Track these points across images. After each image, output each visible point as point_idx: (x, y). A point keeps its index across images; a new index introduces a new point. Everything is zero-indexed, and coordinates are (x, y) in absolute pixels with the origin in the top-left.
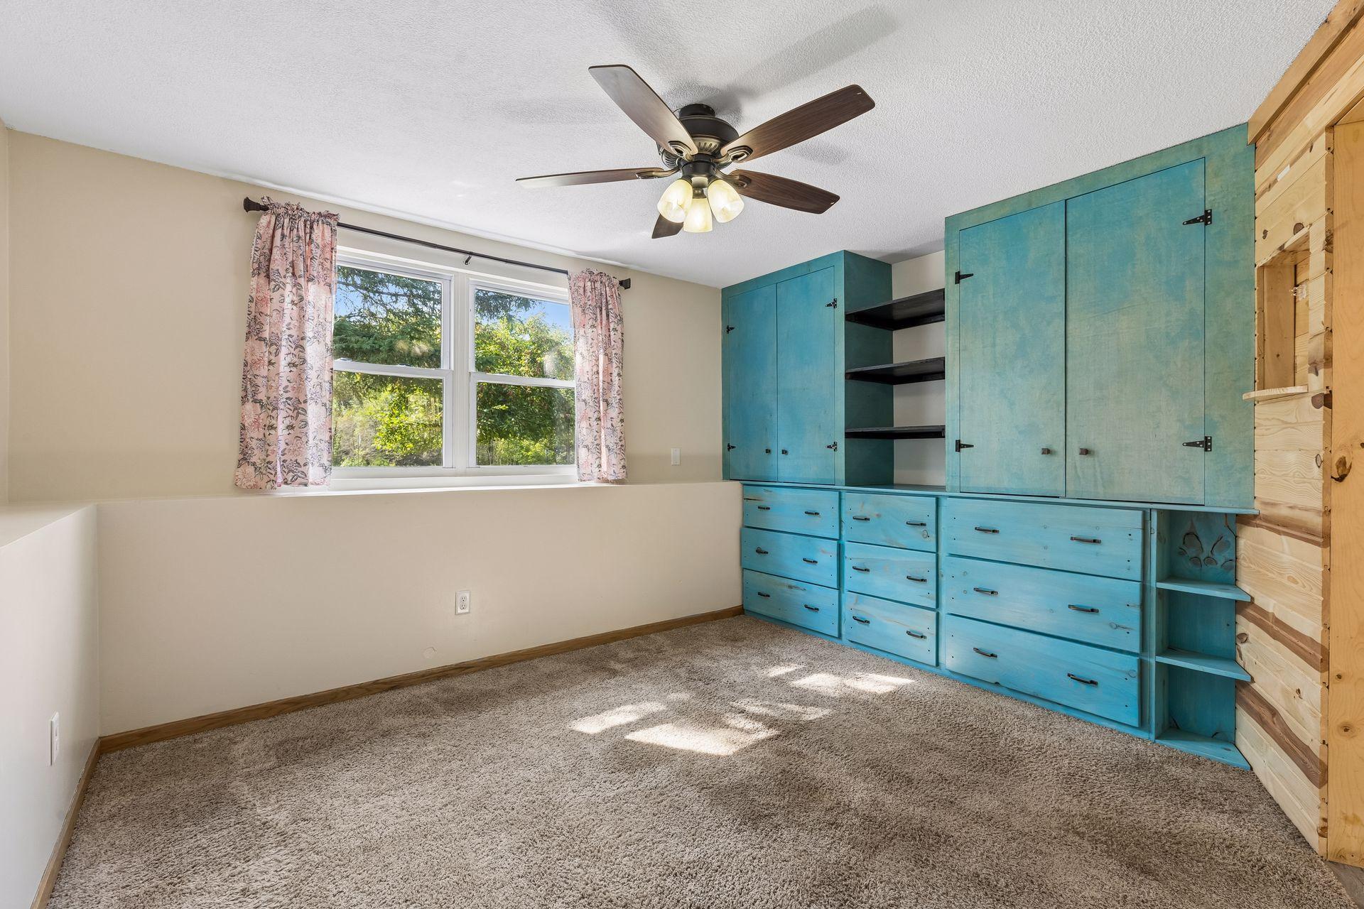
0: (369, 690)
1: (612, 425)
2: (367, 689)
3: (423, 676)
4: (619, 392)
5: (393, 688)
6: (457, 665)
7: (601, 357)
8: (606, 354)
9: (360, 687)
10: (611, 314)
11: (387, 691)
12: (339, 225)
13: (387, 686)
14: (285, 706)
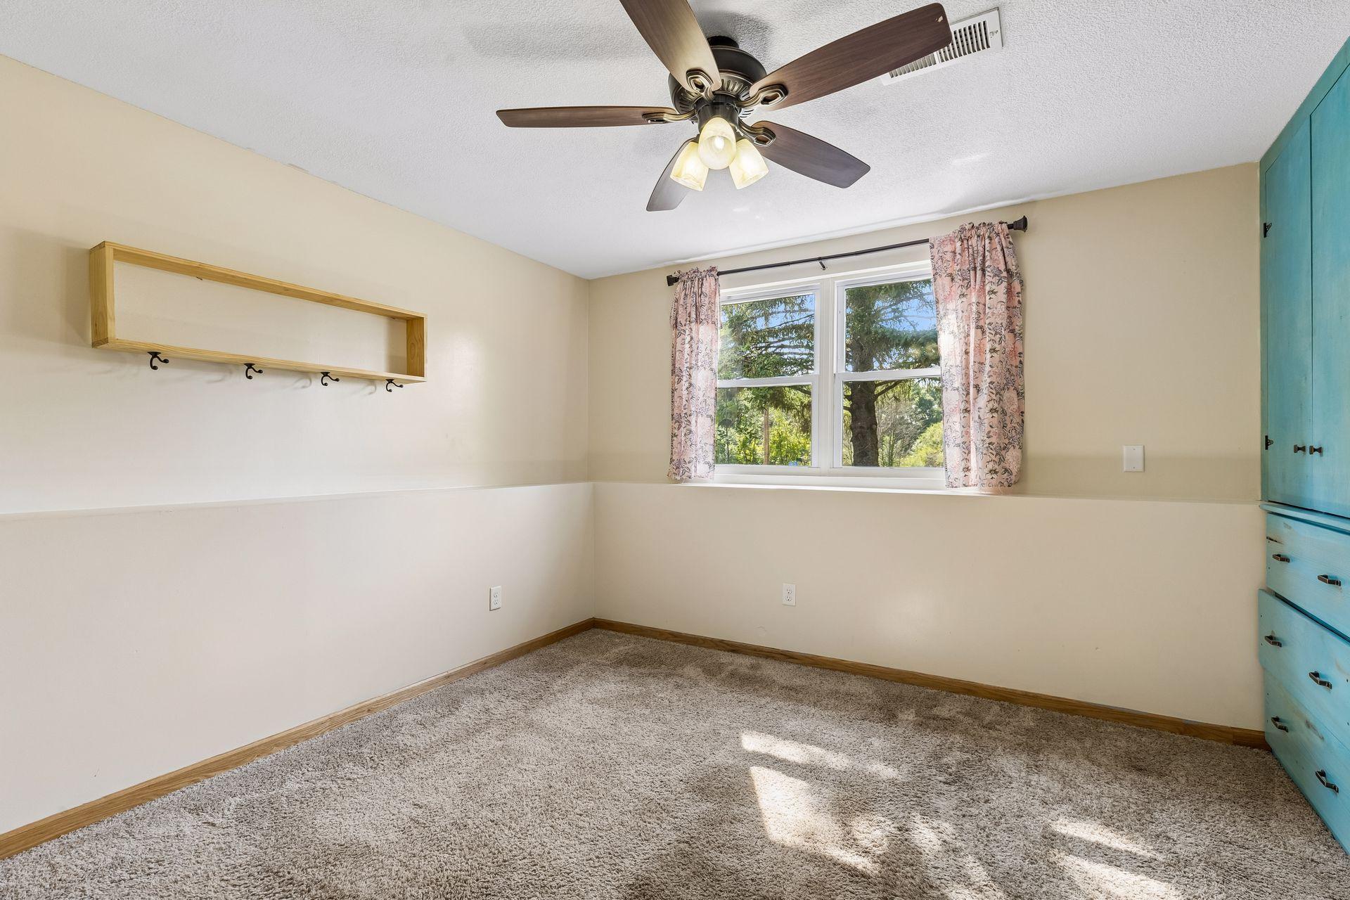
0: (717, 646)
1: (979, 418)
2: (716, 644)
3: (755, 650)
4: (991, 373)
5: (733, 651)
6: (782, 651)
7: (972, 332)
8: (977, 327)
9: (712, 640)
10: (987, 273)
11: (728, 651)
12: (719, 274)
13: (728, 647)
14: (669, 636)
